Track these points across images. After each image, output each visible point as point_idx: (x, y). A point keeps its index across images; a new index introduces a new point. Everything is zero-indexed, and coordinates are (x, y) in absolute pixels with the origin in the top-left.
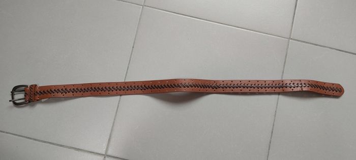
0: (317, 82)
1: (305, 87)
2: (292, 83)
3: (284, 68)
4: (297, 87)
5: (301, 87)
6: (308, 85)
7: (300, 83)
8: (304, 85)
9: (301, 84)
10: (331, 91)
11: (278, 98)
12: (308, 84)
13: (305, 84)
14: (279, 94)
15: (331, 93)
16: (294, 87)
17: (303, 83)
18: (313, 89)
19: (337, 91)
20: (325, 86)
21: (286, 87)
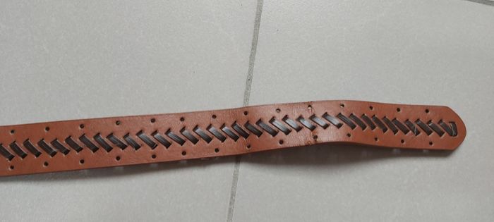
0: (371, 106)
1: (326, 127)
2: (280, 116)
3: (252, 64)
4: (299, 129)
5: (313, 129)
6: (337, 121)
7: (307, 115)
8: (323, 122)
9: (312, 117)
10: (422, 133)
11: (235, 177)
12: (339, 116)
13: (325, 116)
14: (237, 159)
15: (421, 140)
16: (287, 132)
17: (319, 114)
18: (358, 136)
19: (441, 134)
20: (401, 117)
21: (259, 134)
